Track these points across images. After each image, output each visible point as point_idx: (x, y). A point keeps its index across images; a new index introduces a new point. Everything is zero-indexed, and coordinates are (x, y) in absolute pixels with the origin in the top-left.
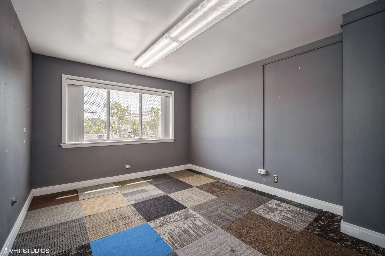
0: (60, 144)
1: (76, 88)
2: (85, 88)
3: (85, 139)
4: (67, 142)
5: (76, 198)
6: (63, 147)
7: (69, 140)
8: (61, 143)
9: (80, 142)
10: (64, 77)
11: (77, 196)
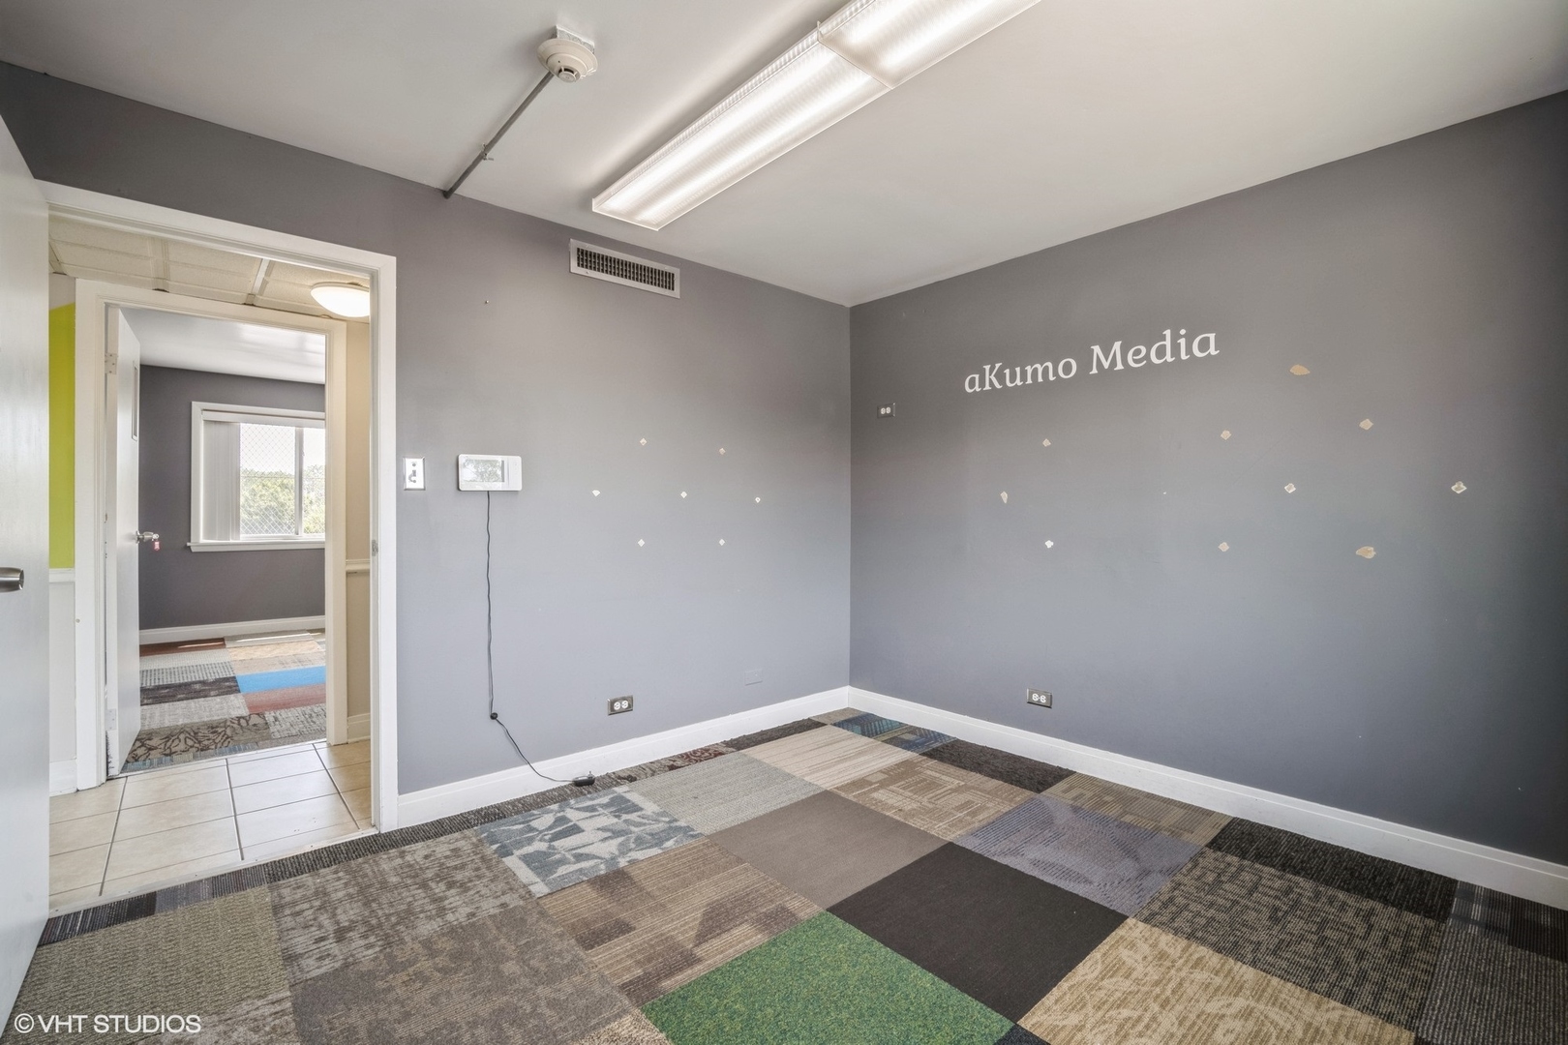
0: (188, 544)
1: (222, 429)
2: (242, 424)
3: (241, 536)
4: (202, 540)
5: (223, 646)
6: (193, 550)
7: (208, 535)
8: (190, 541)
9: (231, 541)
10: (197, 406)
11: (224, 644)
